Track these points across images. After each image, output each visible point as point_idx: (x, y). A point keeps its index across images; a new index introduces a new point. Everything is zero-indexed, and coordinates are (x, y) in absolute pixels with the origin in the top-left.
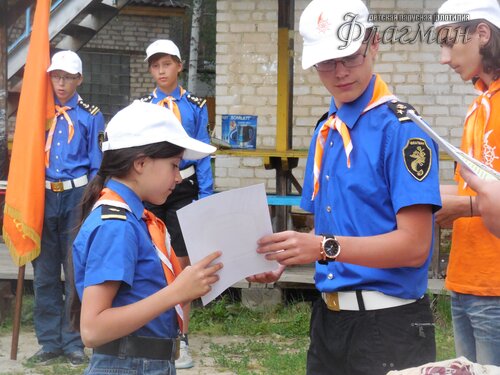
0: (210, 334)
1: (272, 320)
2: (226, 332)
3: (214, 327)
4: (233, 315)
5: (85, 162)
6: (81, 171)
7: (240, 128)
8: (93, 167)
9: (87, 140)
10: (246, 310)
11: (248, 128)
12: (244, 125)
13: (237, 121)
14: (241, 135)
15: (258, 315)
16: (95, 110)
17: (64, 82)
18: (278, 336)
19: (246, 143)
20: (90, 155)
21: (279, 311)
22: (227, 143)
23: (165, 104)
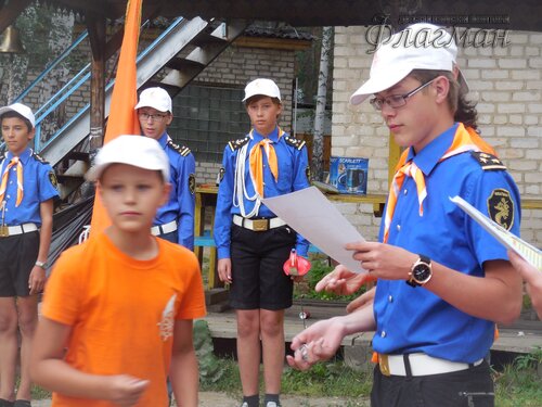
0: (307, 395)
2: (326, 393)
3: (313, 387)
4: (335, 375)
5: (175, 207)
6: (170, 217)
7: (349, 172)
8: (182, 211)
9: (177, 183)
10: (349, 369)
11: (358, 172)
12: (353, 168)
13: (346, 164)
14: (351, 179)
15: (362, 376)
16: (186, 151)
17: (153, 121)
19: (355, 189)
20: (180, 199)
22: (334, 188)
23: (262, 147)
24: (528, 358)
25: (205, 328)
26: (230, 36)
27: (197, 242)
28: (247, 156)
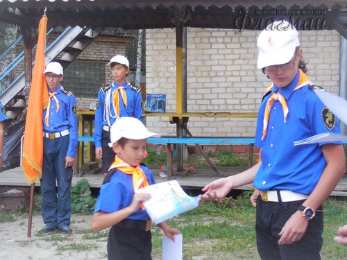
5: (67, 123)
6: (65, 127)
7: (156, 101)
9: (67, 111)
11: (161, 101)
12: (159, 99)
13: (155, 98)
14: (157, 105)
16: (70, 94)
19: (160, 110)
22: (149, 109)
23: (119, 90)
24: (250, 192)
25: (86, 183)
26: (95, 35)
27: (80, 139)
28: (111, 95)
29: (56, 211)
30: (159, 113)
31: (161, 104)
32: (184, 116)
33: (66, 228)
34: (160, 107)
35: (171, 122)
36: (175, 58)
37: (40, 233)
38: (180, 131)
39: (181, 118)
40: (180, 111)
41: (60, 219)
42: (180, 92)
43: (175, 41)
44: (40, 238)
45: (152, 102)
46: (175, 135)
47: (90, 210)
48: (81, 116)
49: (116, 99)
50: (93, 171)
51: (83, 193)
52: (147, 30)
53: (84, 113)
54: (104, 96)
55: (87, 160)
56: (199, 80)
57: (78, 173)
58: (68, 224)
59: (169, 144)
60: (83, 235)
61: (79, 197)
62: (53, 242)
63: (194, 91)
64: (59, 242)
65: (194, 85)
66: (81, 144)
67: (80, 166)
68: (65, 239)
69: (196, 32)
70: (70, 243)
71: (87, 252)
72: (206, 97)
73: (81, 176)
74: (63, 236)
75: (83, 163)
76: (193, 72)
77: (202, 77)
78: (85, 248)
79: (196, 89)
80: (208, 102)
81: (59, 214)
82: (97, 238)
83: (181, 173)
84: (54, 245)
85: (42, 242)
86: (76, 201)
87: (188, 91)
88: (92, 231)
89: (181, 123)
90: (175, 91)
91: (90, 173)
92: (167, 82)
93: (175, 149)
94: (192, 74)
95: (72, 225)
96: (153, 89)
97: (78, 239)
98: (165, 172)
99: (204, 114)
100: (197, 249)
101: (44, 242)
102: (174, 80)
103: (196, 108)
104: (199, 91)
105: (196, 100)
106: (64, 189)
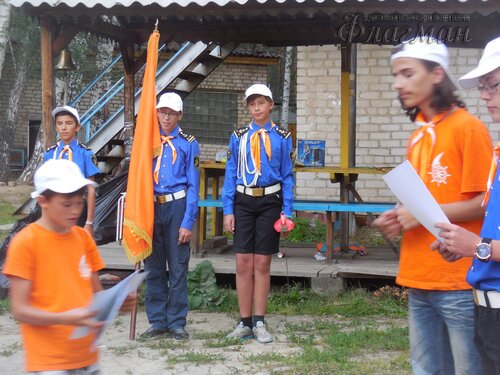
1: (336, 303)
2: (299, 312)
4: (304, 299)
5: (183, 180)
6: (180, 187)
7: (311, 150)
8: (189, 183)
9: (185, 162)
10: (315, 295)
11: (318, 150)
12: (315, 148)
13: (309, 145)
14: (313, 156)
15: (324, 299)
16: (192, 138)
18: (340, 316)
19: (316, 162)
20: (187, 174)
21: (340, 295)
22: (301, 162)
23: (259, 134)
25: (209, 266)
26: (223, 55)
27: (202, 204)
28: (248, 141)
29: (167, 306)
30: (315, 167)
31: (318, 154)
32: (351, 172)
33: (180, 331)
34: (316, 159)
35: (333, 181)
36: (338, 87)
37: (144, 337)
38: (346, 193)
39: (346, 174)
40: (346, 164)
41: (171, 318)
42: (346, 136)
43: (339, 63)
44: (144, 344)
45: (305, 151)
46: (338, 199)
47: (214, 306)
48: (203, 171)
49: (255, 147)
50: (219, 250)
51: (205, 280)
52: (299, 48)
53: (207, 166)
54: (238, 143)
55: (211, 233)
56: (374, 120)
57: (197, 252)
58: (183, 325)
59: (329, 213)
60: (204, 341)
61: (199, 287)
62: (161, 350)
63: (365, 136)
64: (170, 351)
65: (366, 128)
66: (202, 211)
67: (201, 242)
68: (179, 346)
69: (371, 51)
70: (186, 352)
71: (209, 365)
72: (383, 144)
73: (203, 257)
74: (175, 342)
75: (204, 238)
76: (365, 109)
77: (379, 115)
78: (207, 360)
79: (369, 133)
80: (386, 152)
81: (170, 311)
82: (225, 346)
83: (346, 255)
84: (163, 355)
85: (146, 351)
86: (194, 292)
87: (358, 136)
88: (217, 336)
89: (346, 182)
90: (338, 136)
91: (215, 253)
92: (328, 123)
93: (337, 219)
94: (363, 112)
95: (189, 327)
96: (306, 133)
97: (197, 347)
98: (323, 253)
99: (380, 169)
100: (369, 366)
101: (148, 350)
102: (338, 120)
103: (368, 161)
104: (373, 136)
105: (369, 148)
106: (178, 275)
